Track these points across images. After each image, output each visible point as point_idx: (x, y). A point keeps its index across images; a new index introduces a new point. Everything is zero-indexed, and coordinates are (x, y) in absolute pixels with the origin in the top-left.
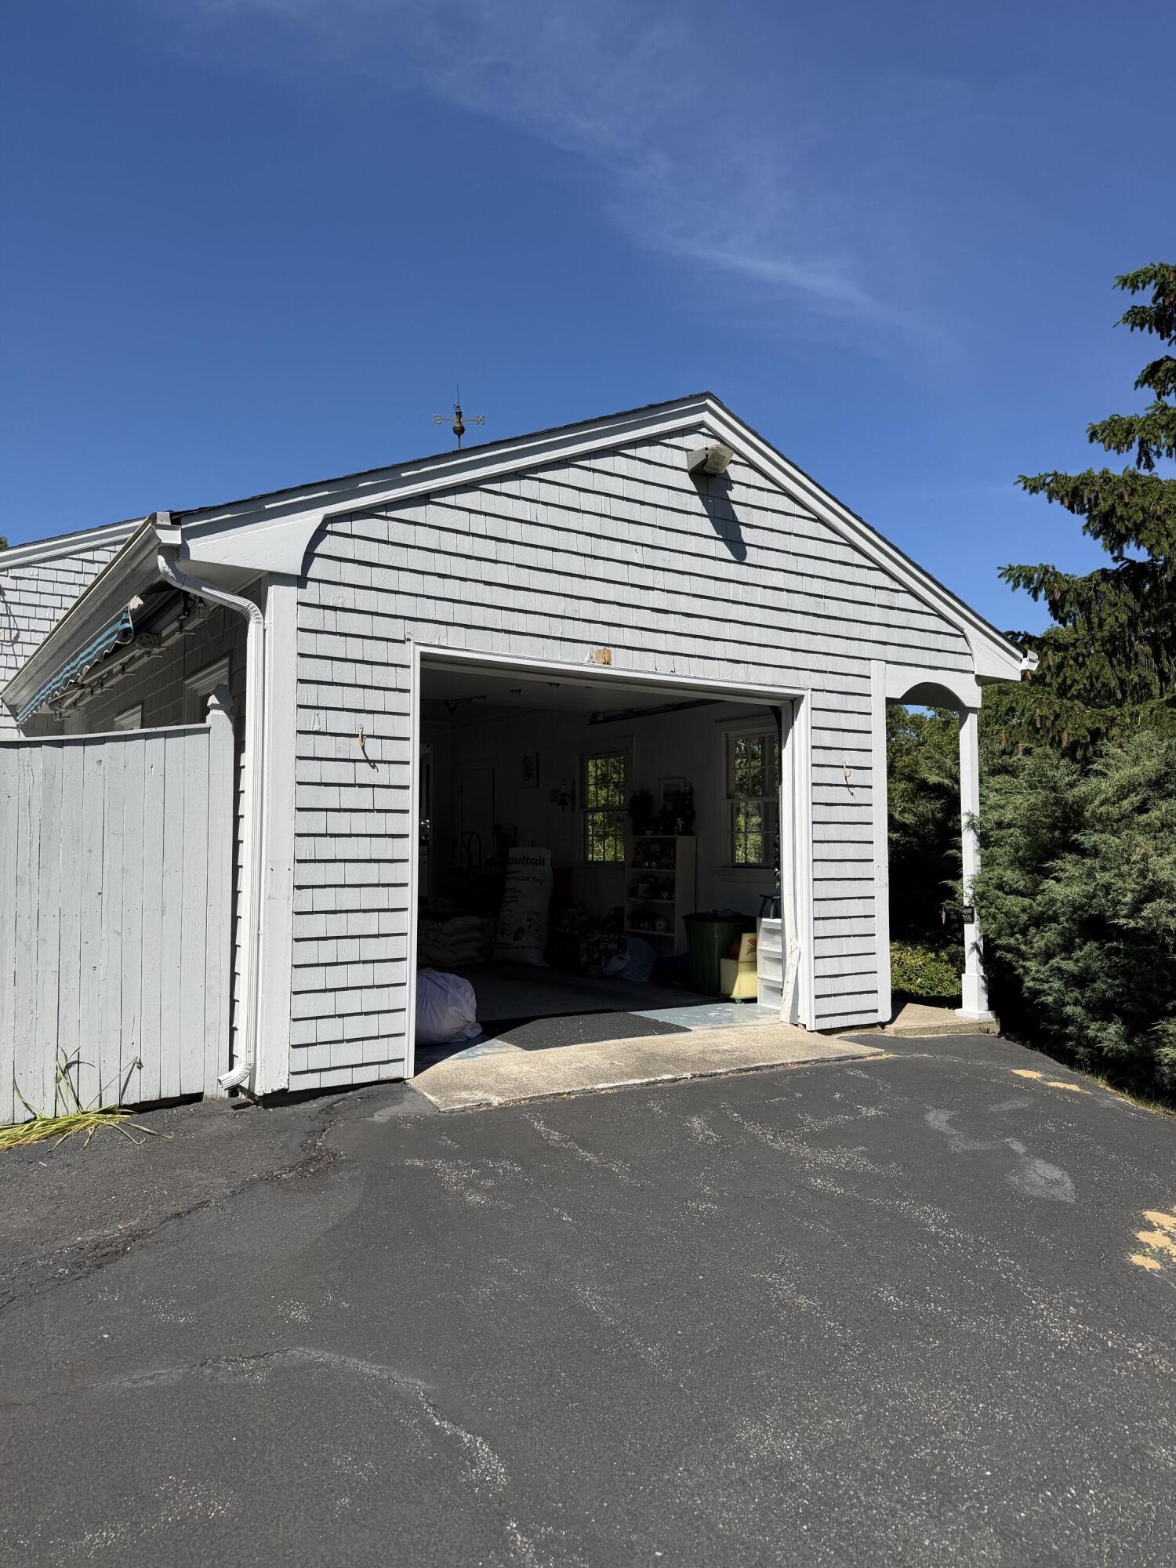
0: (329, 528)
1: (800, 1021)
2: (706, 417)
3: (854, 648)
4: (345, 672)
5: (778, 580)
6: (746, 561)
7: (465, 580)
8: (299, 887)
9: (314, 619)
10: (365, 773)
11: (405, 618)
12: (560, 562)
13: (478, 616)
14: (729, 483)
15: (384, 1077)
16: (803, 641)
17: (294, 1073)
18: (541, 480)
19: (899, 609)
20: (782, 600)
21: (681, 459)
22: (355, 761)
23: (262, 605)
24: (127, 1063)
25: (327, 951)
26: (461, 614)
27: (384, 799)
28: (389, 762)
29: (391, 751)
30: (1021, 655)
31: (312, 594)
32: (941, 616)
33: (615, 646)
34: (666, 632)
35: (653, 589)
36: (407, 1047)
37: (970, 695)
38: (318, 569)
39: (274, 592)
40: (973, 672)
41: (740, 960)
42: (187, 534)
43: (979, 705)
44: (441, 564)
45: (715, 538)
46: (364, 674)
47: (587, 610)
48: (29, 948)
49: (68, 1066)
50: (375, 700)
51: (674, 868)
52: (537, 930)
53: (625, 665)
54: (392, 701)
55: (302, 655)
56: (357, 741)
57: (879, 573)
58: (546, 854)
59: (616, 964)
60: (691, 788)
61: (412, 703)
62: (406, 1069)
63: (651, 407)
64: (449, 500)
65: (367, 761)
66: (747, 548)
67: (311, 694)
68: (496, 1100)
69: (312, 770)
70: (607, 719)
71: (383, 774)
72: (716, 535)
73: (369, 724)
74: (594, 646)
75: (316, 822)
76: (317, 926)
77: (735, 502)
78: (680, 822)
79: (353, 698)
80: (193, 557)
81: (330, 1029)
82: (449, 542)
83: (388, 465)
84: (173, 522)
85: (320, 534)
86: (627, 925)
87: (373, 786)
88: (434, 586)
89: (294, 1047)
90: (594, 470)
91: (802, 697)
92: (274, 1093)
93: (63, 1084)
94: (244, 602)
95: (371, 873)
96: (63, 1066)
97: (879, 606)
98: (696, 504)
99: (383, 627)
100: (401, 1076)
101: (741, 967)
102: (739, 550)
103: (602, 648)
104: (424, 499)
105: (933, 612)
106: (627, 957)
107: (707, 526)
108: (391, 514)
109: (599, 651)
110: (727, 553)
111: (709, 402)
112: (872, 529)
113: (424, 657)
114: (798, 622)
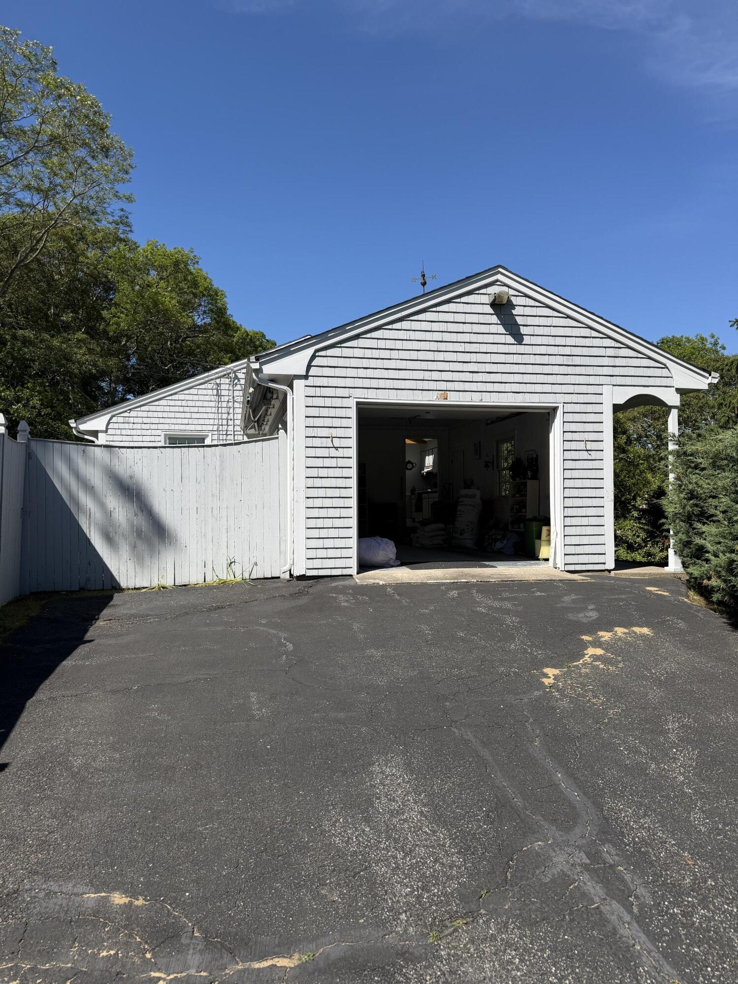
0: (317, 354)
1: (557, 566)
2: (499, 277)
3: (592, 380)
4: (324, 412)
5: (543, 350)
6: (523, 343)
7: (376, 369)
8: (308, 498)
9: (311, 392)
10: (333, 453)
11: (349, 388)
12: (422, 355)
13: (382, 383)
14: (513, 307)
15: (344, 574)
16: (560, 379)
17: (308, 569)
18: (411, 320)
19: (621, 357)
20: (545, 360)
21: (486, 299)
22: (329, 448)
23: (292, 388)
24: (252, 562)
25: (320, 523)
26: (374, 384)
27: (341, 462)
28: (343, 448)
29: (344, 442)
30: (707, 375)
31: (310, 381)
32: (650, 358)
33: (450, 391)
34: (477, 382)
35: (470, 362)
36: (354, 563)
37: (672, 398)
38: (313, 371)
39: (297, 383)
40: (674, 387)
41: (542, 539)
42: (261, 364)
43: (678, 404)
44: (365, 363)
45: (505, 334)
46: (332, 412)
47: (436, 376)
48: (217, 520)
49: (231, 563)
50: (337, 422)
51: (526, 497)
52: (472, 531)
53: (454, 399)
54: (345, 423)
55: (307, 407)
56: (330, 440)
57: (608, 339)
58: (478, 493)
59: (499, 545)
60: (537, 455)
61: (353, 423)
62: (354, 571)
63: (467, 278)
64: (368, 335)
65: (334, 447)
66: (524, 336)
67: (311, 422)
68: (381, 583)
69: (312, 453)
70: (492, 422)
71: (340, 452)
72: (506, 333)
73: (334, 432)
74: (438, 392)
75: (314, 472)
76: (315, 513)
77: (516, 315)
78: (529, 473)
79: (328, 422)
80: (264, 372)
81: (322, 553)
82: (368, 353)
83: (340, 325)
84: (256, 360)
85: (313, 357)
86: (510, 528)
87: (337, 457)
88: (362, 373)
89: (308, 559)
90: (439, 312)
91: (558, 407)
92: (300, 576)
93: (229, 568)
94: (285, 388)
95: (337, 493)
96: (229, 562)
97: (608, 357)
98: (494, 319)
99: (340, 392)
100: (351, 574)
101: (543, 543)
102: (519, 338)
103: (443, 392)
104: (357, 337)
105: (644, 357)
106: (505, 542)
107: (501, 329)
108: (342, 345)
109: (442, 394)
110: (512, 340)
111: (500, 270)
112: (601, 318)
113: (358, 403)
114: (556, 370)
